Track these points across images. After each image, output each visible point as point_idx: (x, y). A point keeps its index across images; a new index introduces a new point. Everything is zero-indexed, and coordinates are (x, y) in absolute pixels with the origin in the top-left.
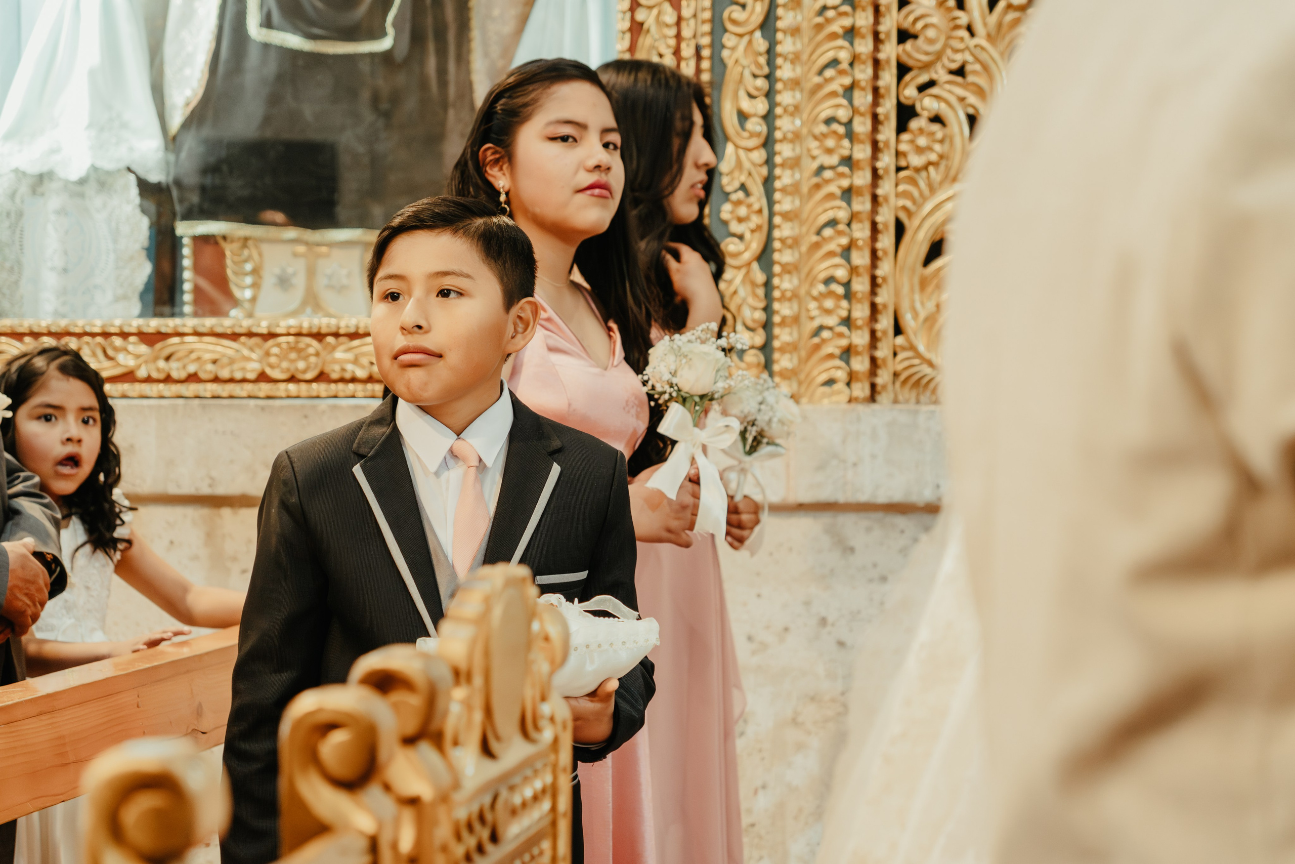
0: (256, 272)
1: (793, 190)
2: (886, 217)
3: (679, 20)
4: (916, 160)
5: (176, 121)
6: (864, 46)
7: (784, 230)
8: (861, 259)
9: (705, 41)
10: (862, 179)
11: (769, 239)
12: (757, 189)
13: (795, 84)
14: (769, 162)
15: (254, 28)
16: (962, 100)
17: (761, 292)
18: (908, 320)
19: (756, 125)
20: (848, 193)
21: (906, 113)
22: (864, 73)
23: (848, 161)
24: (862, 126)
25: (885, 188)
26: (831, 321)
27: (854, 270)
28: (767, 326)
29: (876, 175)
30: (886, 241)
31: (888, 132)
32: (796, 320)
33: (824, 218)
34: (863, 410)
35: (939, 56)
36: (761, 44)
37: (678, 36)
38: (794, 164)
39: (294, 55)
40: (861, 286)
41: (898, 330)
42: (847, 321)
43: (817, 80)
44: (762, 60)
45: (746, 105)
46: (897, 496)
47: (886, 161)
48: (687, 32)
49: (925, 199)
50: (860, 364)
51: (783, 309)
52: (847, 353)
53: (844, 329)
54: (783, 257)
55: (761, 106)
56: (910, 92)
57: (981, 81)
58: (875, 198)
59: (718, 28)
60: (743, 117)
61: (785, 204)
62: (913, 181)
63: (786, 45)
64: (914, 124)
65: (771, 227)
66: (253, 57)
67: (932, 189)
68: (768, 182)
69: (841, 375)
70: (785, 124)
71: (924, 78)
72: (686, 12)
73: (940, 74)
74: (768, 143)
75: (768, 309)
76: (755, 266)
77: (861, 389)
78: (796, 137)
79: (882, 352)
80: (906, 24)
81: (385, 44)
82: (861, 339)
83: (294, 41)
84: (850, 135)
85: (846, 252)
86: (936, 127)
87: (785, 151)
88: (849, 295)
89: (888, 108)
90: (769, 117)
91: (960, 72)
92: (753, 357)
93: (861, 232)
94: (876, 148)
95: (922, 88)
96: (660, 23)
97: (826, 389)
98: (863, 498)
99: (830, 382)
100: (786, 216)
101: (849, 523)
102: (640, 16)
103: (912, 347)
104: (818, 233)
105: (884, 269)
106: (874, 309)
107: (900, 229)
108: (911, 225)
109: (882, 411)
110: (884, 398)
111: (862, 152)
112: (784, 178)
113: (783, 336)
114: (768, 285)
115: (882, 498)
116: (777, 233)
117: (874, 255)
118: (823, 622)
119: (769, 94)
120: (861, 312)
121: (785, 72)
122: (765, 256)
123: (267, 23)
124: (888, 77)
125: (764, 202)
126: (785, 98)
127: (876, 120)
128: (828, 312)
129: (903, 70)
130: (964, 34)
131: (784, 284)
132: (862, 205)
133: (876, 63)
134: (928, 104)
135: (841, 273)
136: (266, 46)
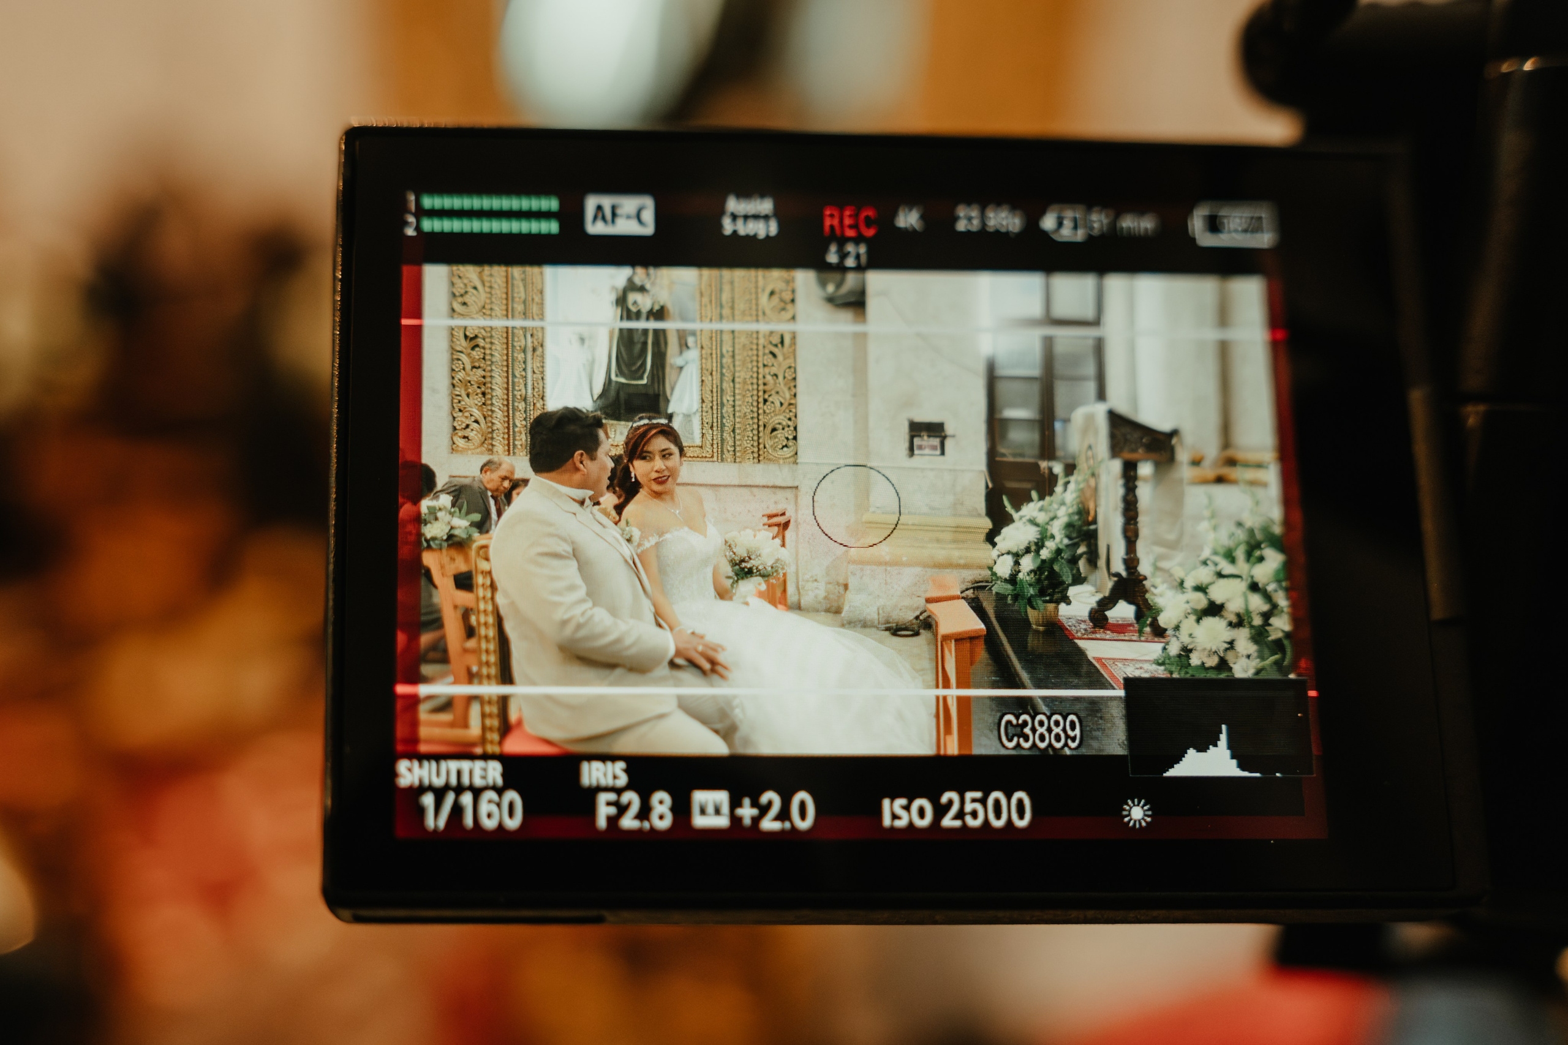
0: (615, 431)
1: (739, 417)
2: (761, 423)
3: (712, 380)
4: (767, 411)
5: (595, 397)
6: (755, 387)
7: (737, 426)
8: (755, 432)
9: (719, 384)
10: (755, 415)
11: (734, 427)
12: (732, 416)
13: (739, 394)
14: (734, 410)
15: (613, 377)
16: (778, 399)
17: (733, 439)
18: (767, 446)
19: (731, 403)
20: (752, 418)
21: (765, 401)
22: (755, 392)
23: (752, 411)
24: (755, 404)
25: (761, 417)
26: (749, 445)
27: (754, 435)
28: (734, 446)
29: (758, 414)
30: (761, 429)
31: (761, 405)
32: (740, 445)
33: (747, 423)
34: (756, 465)
35: (772, 390)
36: (731, 384)
37: (712, 383)
38: (740, 411)
39: (623, 384)
40: (755, 438)
41: (765, 448)
42: (752, 445)
43: (744, 393)
44: (732, 389)
45: (729, 398)
46: (765, 484)
47: (761, 411)
48: (714, 382)
49: (770, 419)
50: (756, 455)
51: (738, 443)
52: (753, 452)
53: (752, 447)
54: (737, 431)
55: (732, 399)
56: (766, 396)
57: (783, 395)
58: (758, 420)
59: (722, 381)
60: (728, 401)
61: (737, 420)
62: (767, 416)
63: (737, 386)
64: (767, 403)
65: (735, 425)
66: (613, 384)
67: (772, 417)
68: (734, 415)
69: (752, 457)
70: (737, 403)
71: (770, 394)
72: (714, 378)
73: (773, 392)
74: (734, 406)
75: (735, 442)
76: (732, 433)
77: (756, 460)
78: (740, 406)
79: (761, 453)
80: (765, 382)
81: (644, 381)
82: (756, 450)
83: (622, 380)
84: (752, 405)
85: (752, 431)
86: (772, 405)
87: (737, 408)
88: (753, 440)
89: (761, 400)
90: (734, 401)
91: (777, 393)
92: (731, 453)
93: (755, 426)
94: (758, 409)
95: (770, 396)
96: (708, 380)
97: (747, 461)
98: (757, 484)
99: (749, 459)
100: (738, 423)
101: (755, 490)
102: (703, 378)
103: (768, 451)
104: (746, 426)
105: (761, 434)
106: (759, 444)
107: (765, 426)
108: (767, 425)
109: (760, 466)
110: (761, 462)
111: (755, 409)
112: (737, 414)
113: (738, 449)
114: (735, 437)
115: (761, 484)
116: (736, 426)
117: (759, 432)
118: (749, 511)
119: (734, 396)
120: (756, 444)
121: (737, 391)
122: (734, 431)
123: (617, 376)
124: (761, 393)
125: (733, 420)
126: (737, 397)
127: (758, 403)
128: (748, 443)
129: (765, 392)
130: (778, 385)
131: (738, 437)
132: (756, 421)
133: (758, 391)
134: (771, 399)
135: (751, 435)
136: (617, 382)
